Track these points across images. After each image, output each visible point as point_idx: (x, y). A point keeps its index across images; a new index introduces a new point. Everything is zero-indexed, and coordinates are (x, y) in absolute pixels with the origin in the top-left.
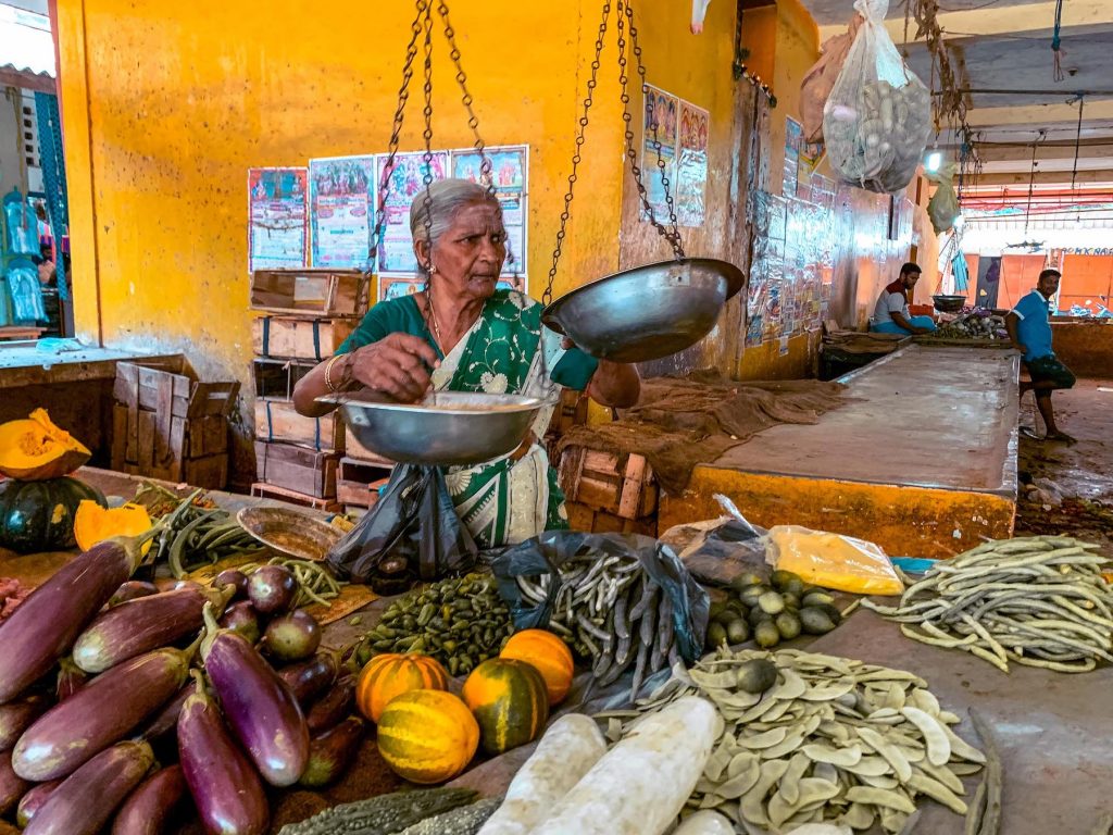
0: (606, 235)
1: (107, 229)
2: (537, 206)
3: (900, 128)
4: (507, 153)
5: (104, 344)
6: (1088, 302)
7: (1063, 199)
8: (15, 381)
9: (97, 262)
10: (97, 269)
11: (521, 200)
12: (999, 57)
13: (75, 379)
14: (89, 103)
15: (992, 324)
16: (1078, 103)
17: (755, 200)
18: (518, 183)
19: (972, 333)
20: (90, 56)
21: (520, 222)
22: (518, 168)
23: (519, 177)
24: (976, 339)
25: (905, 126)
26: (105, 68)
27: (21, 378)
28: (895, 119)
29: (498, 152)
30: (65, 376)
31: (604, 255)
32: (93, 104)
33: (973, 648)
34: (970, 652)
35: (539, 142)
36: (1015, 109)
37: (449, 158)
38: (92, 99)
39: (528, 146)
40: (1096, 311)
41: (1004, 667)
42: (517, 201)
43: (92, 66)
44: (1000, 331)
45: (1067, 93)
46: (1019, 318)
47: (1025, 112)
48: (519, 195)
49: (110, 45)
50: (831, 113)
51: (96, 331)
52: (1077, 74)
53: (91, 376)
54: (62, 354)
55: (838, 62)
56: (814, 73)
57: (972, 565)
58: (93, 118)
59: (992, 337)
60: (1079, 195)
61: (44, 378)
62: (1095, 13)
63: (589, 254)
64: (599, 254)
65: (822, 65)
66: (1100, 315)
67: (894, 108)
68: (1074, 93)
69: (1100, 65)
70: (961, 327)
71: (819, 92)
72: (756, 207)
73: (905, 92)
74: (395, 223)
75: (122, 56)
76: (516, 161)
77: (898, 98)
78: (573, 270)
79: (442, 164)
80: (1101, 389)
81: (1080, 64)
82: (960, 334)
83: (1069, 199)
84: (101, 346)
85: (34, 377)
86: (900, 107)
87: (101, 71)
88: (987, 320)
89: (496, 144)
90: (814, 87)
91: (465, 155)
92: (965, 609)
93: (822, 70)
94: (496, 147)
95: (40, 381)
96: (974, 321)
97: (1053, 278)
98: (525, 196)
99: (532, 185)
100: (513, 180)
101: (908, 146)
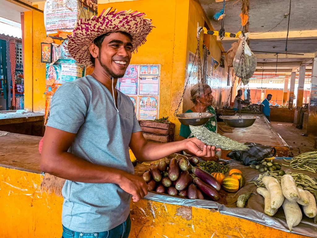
0: (180, 87)
1: (36, 80)
2: (162, 79)
3: (251, 65)
4: (155, 66)
5: (34, 111)
6: (272, 102)
7: (266, 76)
8: (19, 121)
9: (33, 89)
10: (33, 91)
11: (158, 78)
12: (257, 43)
13: (33, 121)
14: (33, 46)
15: (256, 108)
16: (277, 55)
17: (205, 78)
18: (158, 74)
19: (251, 110)
20: (34, 34)
21: (158, 83)
22: (158, 70)
23: (158, 72)
24: (252, 111)
25: (252, 64)
26: (38, 38)
27: (21, 121)
28: (250, 63)
29: (152, 66)
30: (31, 120)
31: (180, 91)
32: (34, 47)
33: (308, 170)
34: (307, 171)
35: (163, 64)
36: (259, 55)
37: (139, 67)
38: (33, 45)
39: (160, 65)
40: (275, 104)
41: (315, 172)
42: (157, 78)
43: (34, 37)
44: (258, 110)
45: (274, 53)
46: (263, 106)
47: (262, 56)
48: (158, 77)
49: (40, 32)
50: (235, 61)
51: (32, 108)
52: (275, 48)
53: (37, 120)
54: (24, 114)
55: (236, 49)
56: (230, 51)
57: (304, 156)
58: (33, 50)
59: (256, 111)
60: (271, 75)
61: (26, 121)
62: (282, 35)
63: (176, 91)
64: (179, 91)
65: (232, 49)
66: (276, 105)
67: (249, 60)
68: (276, 53)
69: (280, 46)
70: (248, 108)
71: (231, 56)
72: (206, 79)
73: (252, 57)
74: (123, 82)
75: (44, 35)
76: (157, 68)
77: (250, 58)
78: (172, 95)
79: (137, 68)
80: (279, 124)
81: (276, 46)
82: (248, 110)
83: (268, 76)
84: (33, 112)
85: (24, 120)
86: (251, 60)
87: (37, 38)
88: (254, 107)
89: (152, 64)
90: (230, 55)
91: (143, 66)
92: (304, 164)
93: (232, 50)
94: (152, 65)
95: (25, 122)
96: (251, 107)
97: (270, 96)
98: (159, 76)
99: (161, 74)
100: (156, 73)
101: (252, 69)
